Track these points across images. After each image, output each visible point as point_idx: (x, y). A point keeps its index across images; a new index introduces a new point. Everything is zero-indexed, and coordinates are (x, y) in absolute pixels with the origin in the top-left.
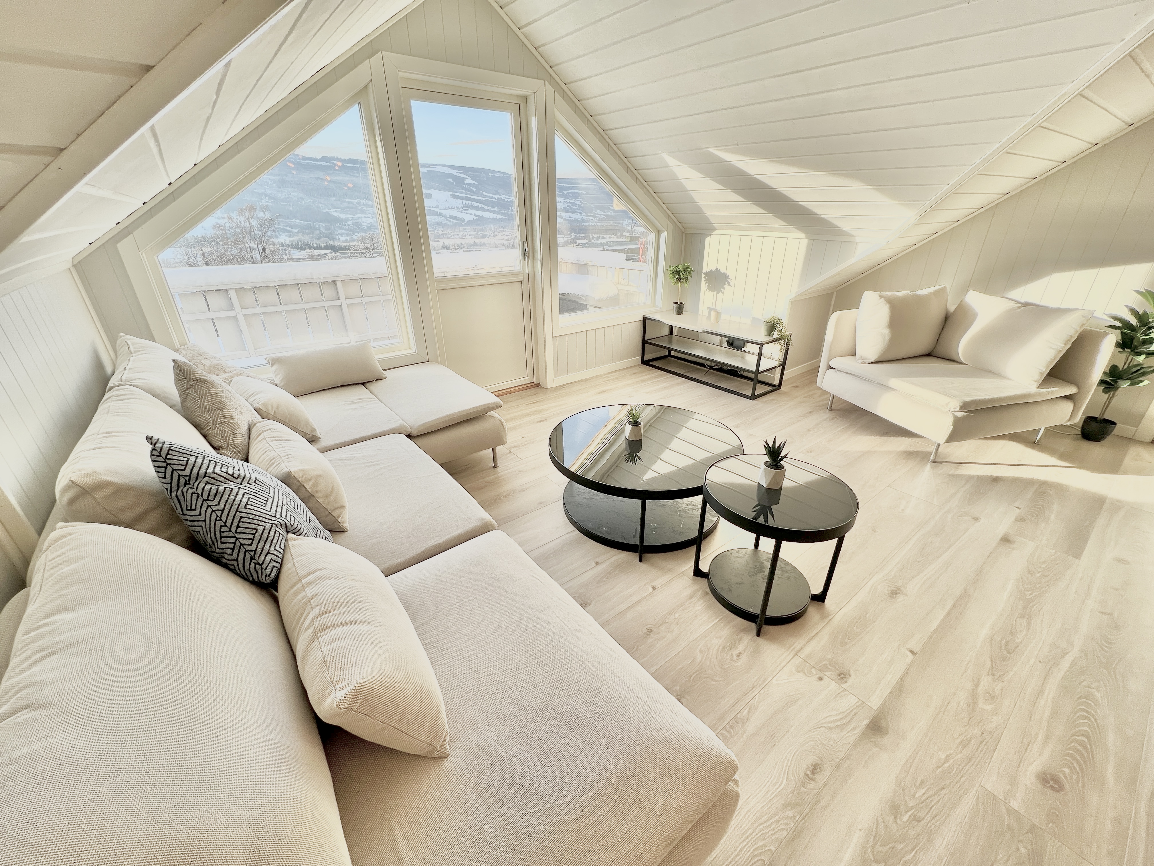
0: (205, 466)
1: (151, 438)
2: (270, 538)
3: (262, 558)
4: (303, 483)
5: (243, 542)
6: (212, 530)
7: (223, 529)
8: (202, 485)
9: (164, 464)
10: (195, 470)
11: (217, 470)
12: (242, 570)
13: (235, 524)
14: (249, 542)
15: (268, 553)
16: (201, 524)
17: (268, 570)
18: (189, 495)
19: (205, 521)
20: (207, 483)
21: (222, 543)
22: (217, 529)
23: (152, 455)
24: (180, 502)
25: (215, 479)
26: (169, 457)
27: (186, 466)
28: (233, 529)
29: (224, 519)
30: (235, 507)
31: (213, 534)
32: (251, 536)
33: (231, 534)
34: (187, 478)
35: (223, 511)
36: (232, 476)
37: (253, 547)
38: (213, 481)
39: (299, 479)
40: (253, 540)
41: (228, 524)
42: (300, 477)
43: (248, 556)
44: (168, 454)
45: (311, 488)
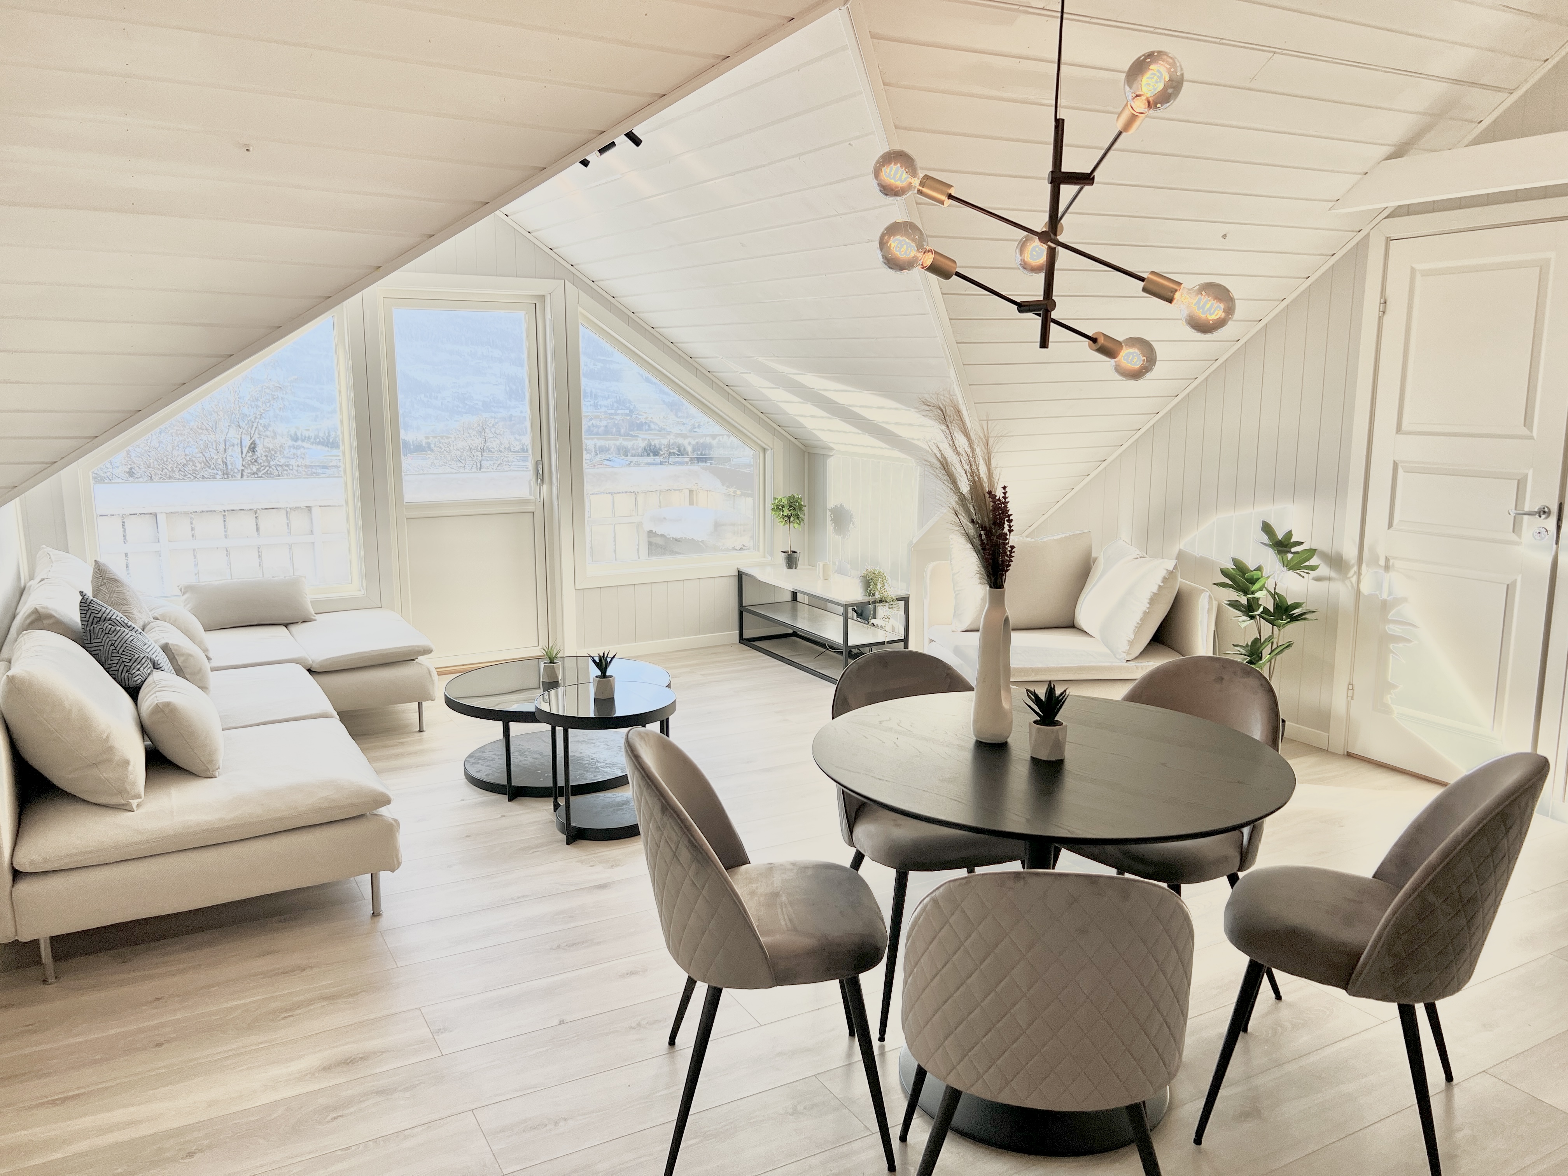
0: (110, 615)
1: (82, 592)
2: (142, 663)
3: (134, 671)
4: (176, 657)
5: (124, 660)
6: (107, 651)
7: (114, 651)
8: (107, 624)
9: (87, 608)
10: (105, 615)
11: (118, 618)
12: (119, 677)
13: (122, 650)
14: (128, 661)
15: (138, 670)
16: (101, 648)
17: (136, 679)
18: (98, 629)
19: (104, 646)
20: (110, 624)
21: (111, 660)
22: (110, 652)
23: (81, 602)
24: (90, 634)
25: (115, 623)
26: (91, 604)
27: (99, 611)
28: (120, 652)
29: (116, 646)
30: (124, 640)
31: (107, 655)
32: (130, 658)
33: (118, 655)
34: (99, 619)
35: (116, 641)
36: (126, 624)
37: (130, 664)
38: (113, 624)
39: (173, 651)
40: (131, 660)
41: (118, 649)
42: (175, 650)
43: (125, 669)
44: (90, 603)
45: (182, 663)
